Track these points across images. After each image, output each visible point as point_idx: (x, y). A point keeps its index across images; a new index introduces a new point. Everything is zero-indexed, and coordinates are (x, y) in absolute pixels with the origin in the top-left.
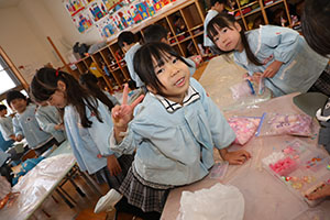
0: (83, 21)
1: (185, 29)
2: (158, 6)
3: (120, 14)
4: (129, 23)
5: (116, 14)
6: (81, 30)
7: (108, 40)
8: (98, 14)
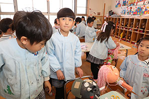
0: (119, 3)
1: (144, 29)
2: (145, 13)
3: (131, 8)
4: (131, 13)
5: (130, 7)
6: (116, 6)
7: (122, 15)
8: (124, 4)
